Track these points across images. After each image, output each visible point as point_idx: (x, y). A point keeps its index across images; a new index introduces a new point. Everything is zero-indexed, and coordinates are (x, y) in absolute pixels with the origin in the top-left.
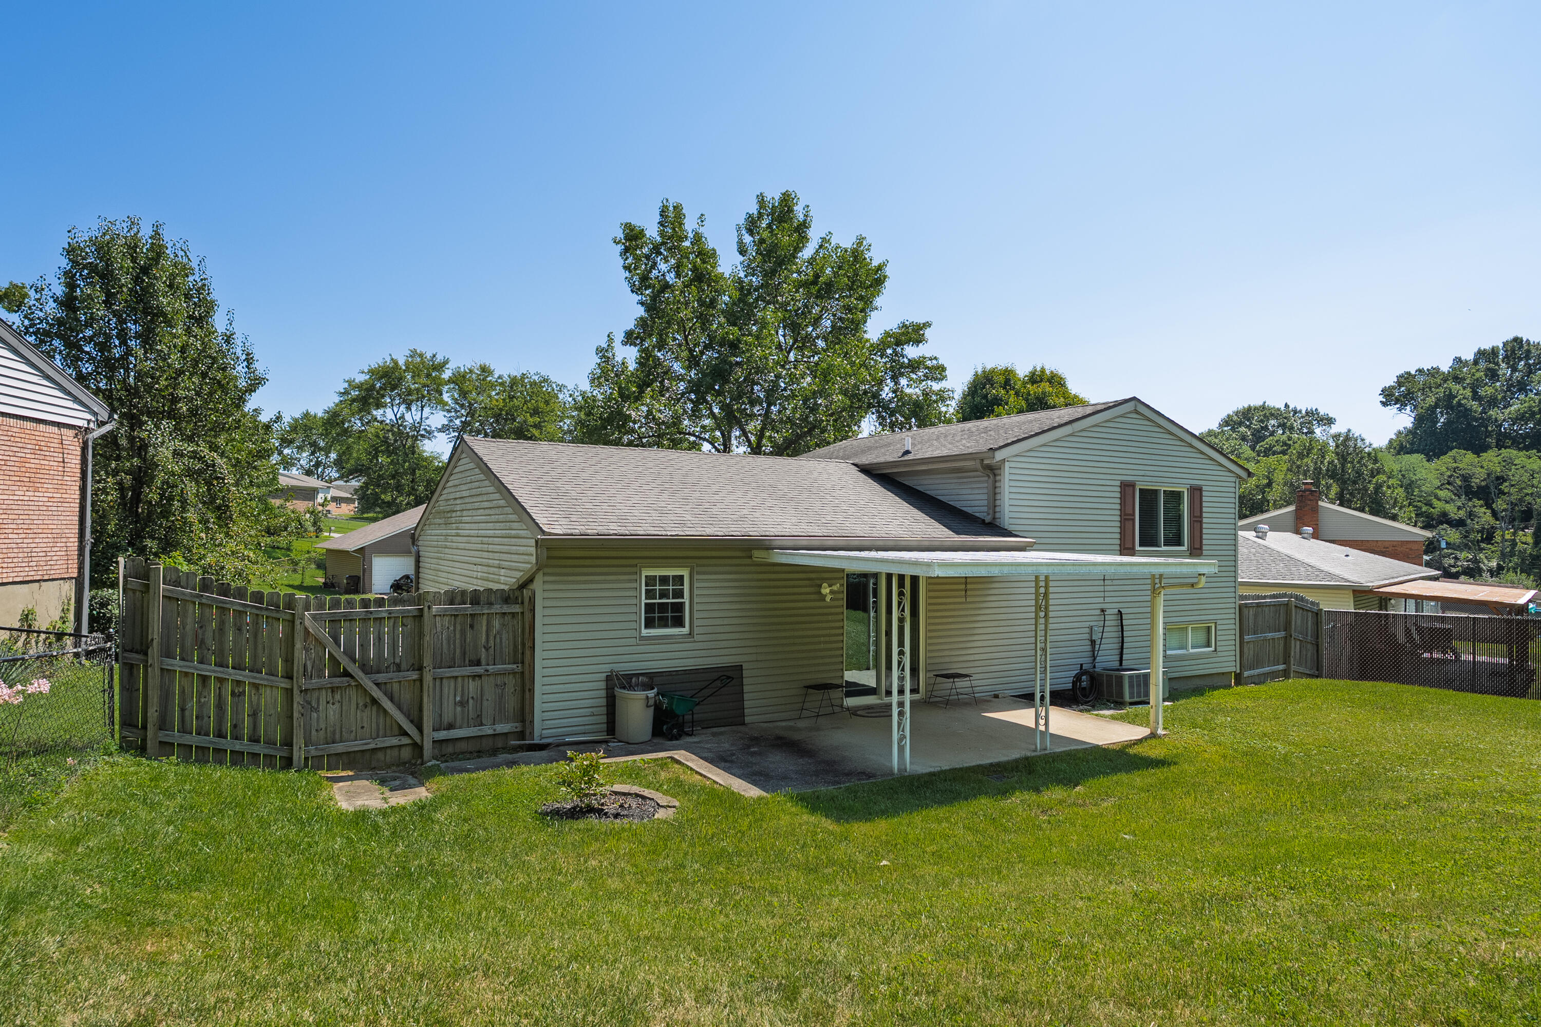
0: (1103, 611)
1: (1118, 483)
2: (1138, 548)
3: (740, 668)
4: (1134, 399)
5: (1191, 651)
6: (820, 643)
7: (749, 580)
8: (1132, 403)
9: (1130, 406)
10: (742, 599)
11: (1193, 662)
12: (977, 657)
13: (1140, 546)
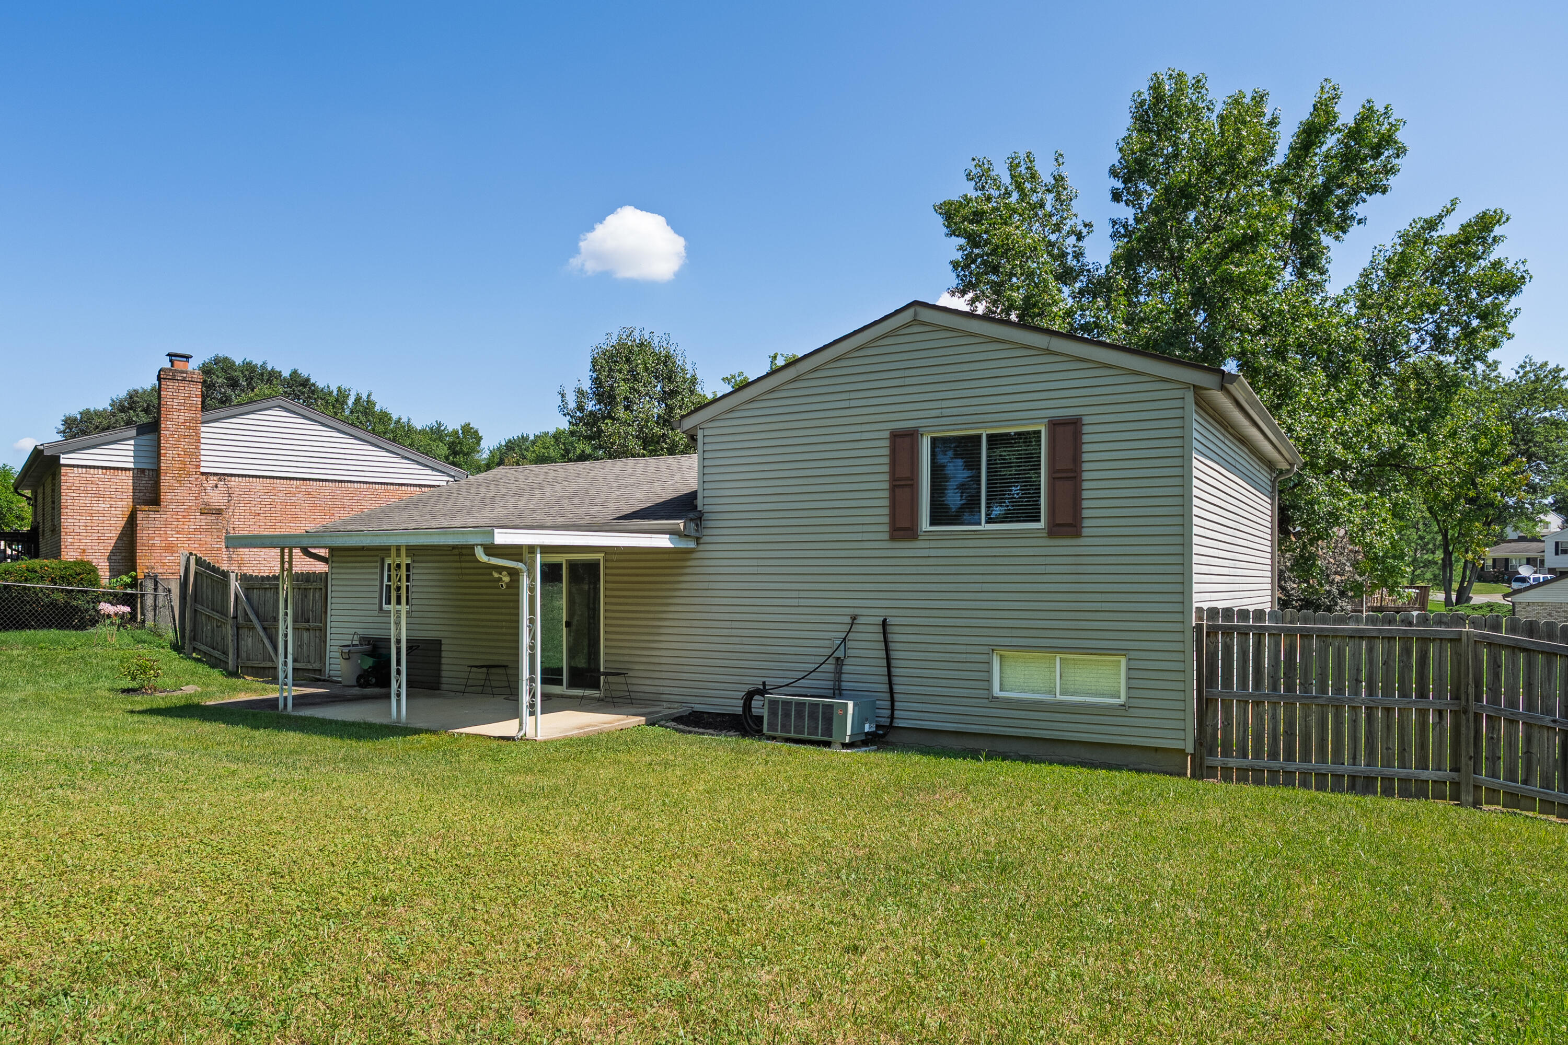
0: (854, 618)
1: (887, 434)
2: (925, 524)
3: (439, 642)
4: (915, 303)
5: (1059, 697)
6: (502, 627)
7: (448, 568)
8: (911, 312)
9: (908, 316)
10: (444, 584)
11: (1068, 717)
12: (663, 660)
13: (933, 523)
